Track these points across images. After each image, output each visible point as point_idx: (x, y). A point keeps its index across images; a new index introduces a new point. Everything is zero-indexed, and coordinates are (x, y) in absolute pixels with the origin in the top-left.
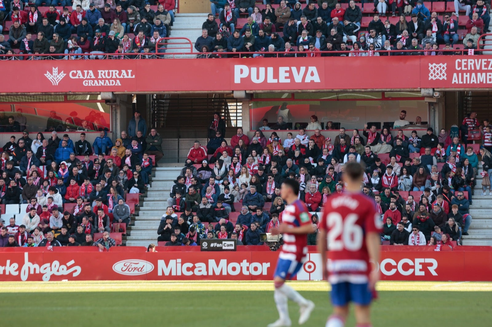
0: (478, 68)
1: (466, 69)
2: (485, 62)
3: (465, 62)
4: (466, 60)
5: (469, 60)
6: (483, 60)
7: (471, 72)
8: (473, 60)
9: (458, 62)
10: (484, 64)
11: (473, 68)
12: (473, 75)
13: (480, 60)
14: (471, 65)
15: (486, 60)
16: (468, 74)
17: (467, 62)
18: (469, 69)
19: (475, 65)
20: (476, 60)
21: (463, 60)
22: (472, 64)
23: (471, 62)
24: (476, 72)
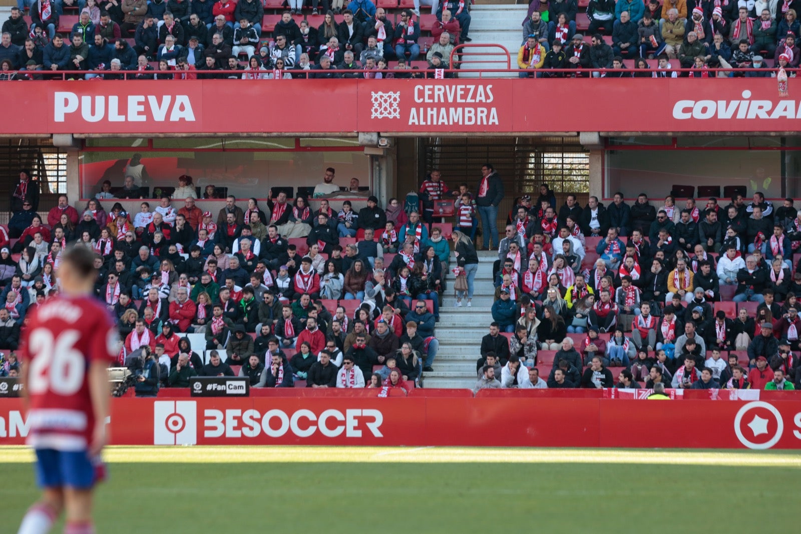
0: (450, 100)
1: (431, 101)
2: (461, 89)
3: (429, 90)
4: (431, 87)
5: (437, 87)
6: (459, 87)
7: (439, 106)
8: (442, 87)
9: (419, 89)
10: (459, 93)
11: (442, 100)
12: (443, 110)
13: (454, 87)
14: (439, 95)
15: (463, 87)
16: (435, 109)
17: (433, 90)
18: (436, 101)
19: (445, 94)
20: (447, 87)
21: (427, 87)
22: (441, 93)
23: (440, 90)
24: (447, 105)
